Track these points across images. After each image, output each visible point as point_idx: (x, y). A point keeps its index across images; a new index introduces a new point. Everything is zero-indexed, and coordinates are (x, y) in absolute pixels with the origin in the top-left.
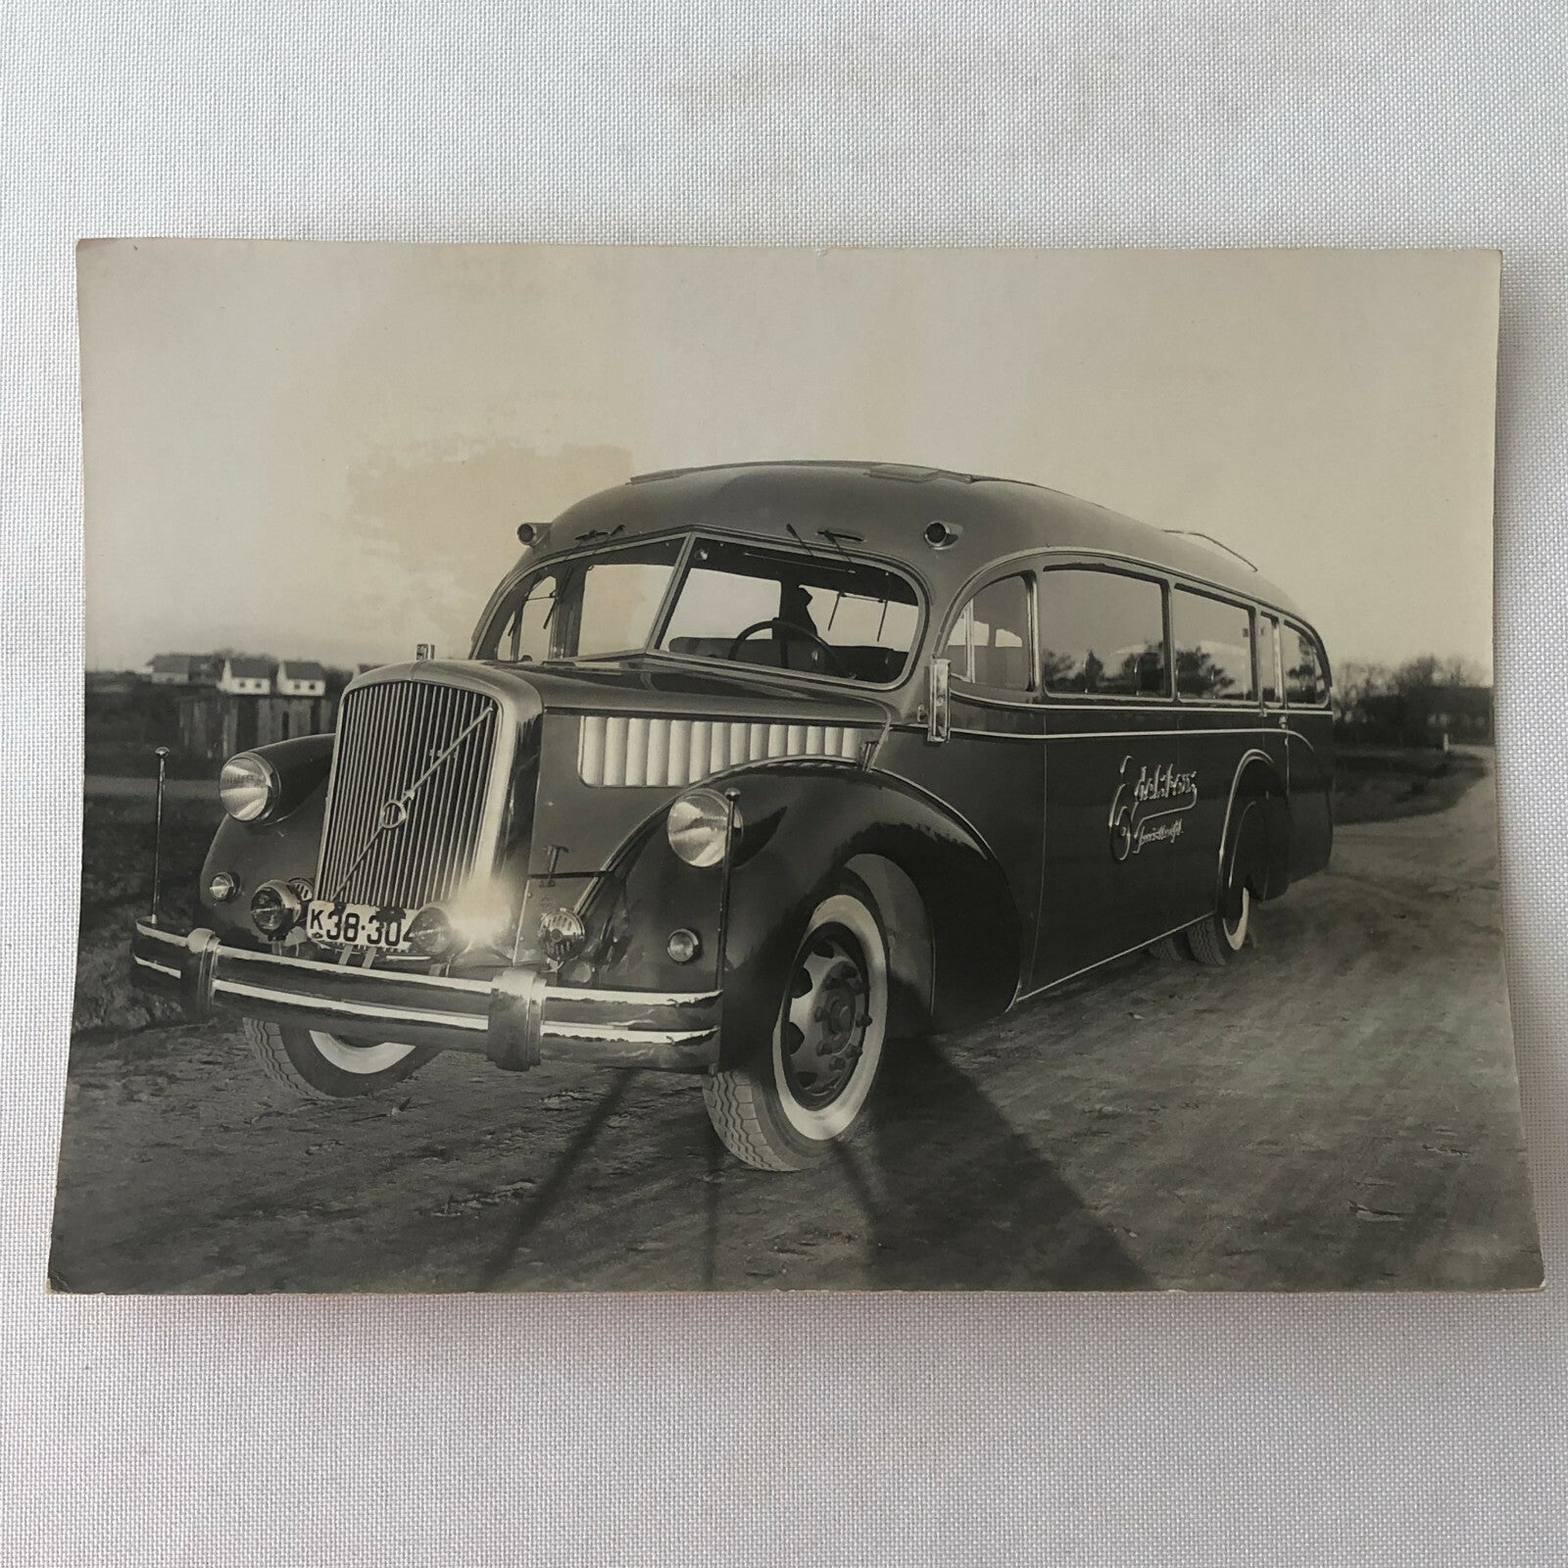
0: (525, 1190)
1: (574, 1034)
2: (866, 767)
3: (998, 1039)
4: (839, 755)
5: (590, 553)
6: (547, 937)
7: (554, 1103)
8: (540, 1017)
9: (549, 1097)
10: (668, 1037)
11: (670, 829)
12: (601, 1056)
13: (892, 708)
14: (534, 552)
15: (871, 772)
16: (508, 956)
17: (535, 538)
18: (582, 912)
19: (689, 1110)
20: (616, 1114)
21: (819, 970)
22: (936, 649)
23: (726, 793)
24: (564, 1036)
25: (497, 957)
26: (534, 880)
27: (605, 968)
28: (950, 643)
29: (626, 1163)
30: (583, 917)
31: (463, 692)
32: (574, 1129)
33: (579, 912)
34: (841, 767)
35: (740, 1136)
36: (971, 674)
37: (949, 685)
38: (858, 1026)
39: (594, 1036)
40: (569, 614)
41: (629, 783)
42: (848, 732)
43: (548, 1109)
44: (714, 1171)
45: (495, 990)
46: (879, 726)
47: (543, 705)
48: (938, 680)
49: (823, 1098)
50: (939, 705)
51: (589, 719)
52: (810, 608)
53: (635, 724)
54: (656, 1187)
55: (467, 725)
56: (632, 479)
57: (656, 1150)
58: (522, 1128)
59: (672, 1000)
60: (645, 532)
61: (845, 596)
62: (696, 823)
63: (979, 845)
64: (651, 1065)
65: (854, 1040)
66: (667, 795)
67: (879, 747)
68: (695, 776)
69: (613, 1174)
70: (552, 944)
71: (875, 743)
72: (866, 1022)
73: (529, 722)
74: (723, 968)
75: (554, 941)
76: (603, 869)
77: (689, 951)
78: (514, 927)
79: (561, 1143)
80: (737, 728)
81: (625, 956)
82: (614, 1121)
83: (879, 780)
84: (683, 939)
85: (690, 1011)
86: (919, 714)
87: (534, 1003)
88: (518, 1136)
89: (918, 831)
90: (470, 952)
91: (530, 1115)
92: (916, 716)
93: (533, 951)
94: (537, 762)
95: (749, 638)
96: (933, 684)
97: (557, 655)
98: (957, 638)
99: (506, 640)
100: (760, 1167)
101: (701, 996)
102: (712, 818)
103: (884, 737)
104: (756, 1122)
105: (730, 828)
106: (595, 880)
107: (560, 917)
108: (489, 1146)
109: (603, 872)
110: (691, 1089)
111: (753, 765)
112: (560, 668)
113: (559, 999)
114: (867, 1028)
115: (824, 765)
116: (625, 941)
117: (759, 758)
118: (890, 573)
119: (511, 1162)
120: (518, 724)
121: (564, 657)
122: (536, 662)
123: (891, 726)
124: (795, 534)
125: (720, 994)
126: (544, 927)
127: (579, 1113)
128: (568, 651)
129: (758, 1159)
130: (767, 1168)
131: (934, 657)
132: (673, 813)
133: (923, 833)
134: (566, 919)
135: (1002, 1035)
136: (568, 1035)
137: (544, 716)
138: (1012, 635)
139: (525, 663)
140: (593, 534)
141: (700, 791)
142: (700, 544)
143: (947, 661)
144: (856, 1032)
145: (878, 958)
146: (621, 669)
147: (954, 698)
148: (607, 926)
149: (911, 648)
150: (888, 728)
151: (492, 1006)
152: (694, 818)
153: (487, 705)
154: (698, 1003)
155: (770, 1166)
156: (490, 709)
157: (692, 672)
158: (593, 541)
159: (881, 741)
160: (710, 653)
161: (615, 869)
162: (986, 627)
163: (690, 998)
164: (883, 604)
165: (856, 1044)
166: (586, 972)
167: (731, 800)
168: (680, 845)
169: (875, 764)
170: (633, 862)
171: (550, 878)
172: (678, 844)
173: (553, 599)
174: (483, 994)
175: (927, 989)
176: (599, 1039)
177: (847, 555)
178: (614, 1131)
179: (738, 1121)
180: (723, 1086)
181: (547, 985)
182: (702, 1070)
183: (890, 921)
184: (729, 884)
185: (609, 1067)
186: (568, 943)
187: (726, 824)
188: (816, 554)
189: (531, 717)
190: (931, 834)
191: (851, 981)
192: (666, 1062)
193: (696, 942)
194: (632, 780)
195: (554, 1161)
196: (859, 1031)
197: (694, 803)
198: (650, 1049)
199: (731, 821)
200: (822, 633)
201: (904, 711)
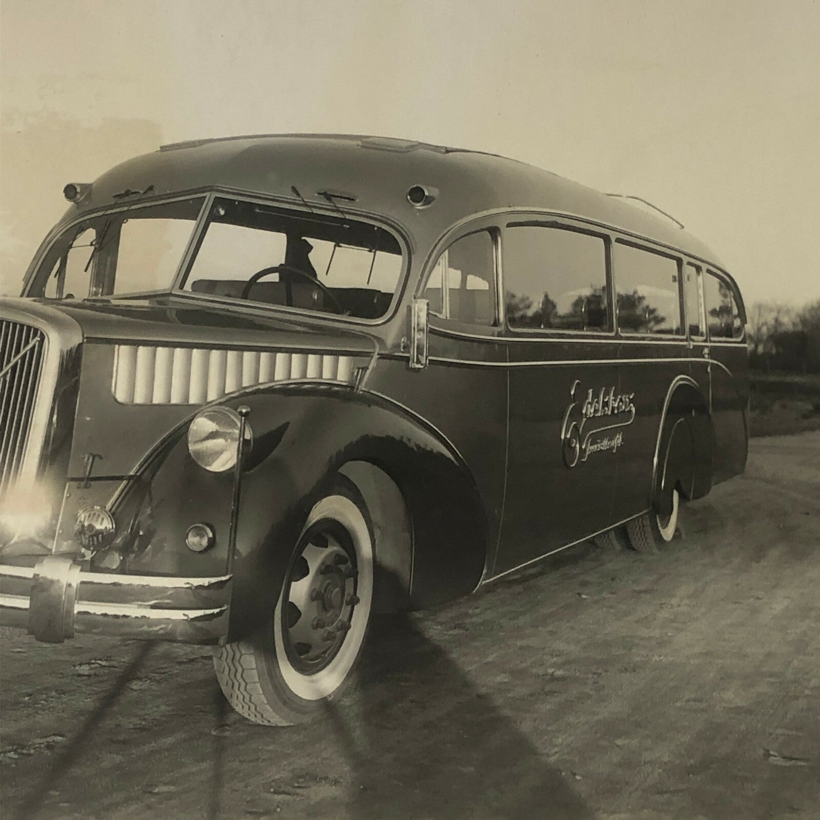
0: (57, 743)
1: (104, 612)
2: (357, 389)
3: (467, 615)
4: (335, 378)
5: (125, 209)
6: (82, 531)
7: (85, 669)
8: (74, 598)
9: (80, 665)
10: (184, 615)
11: (190, 439)
12: (127, 630)
13: (381, 341)
14: (78, 208)
15: (361, 392)
16: (49, 547)
17: (78, 196)
18: (114, 509)
19: (201, 675)
20: (139, 679)
21: (315, 558)
22: (417, 291)
23: (239, 410)
24: (95, 614)
25: (39, 547)
26: (72, 483)
27: (132, 556)
28: (428, 286)
29: (144, 720)
30: (113, 514)
31: (15, 324)
32: (101, 692)
33: (111, 510)
34: (336, 389)
35: (244, 696)
36: (446, 313)
37: (428, 321)
38: (347, 604)
39: (121, 614)
40: (107, 259)
41: (155, 401)
42: (343, 360)
43: (79, 675)
44: (221, 726)
45: (36, 576)
46: (369, 355)
47: (83, 336)
48: (418, 316)
49: (317, 664)
50: (419, 337)
51: (123, 347)
52: (311, 256)
53: (161, 352)
54: (170, 740)
55: (18, 352)
56: (161, 147)
57: (171, 708)
58: (56, 691)
59: (188, 583)
60: (172, 192)
61: (341, 246)
62: (213, 435)
63: (452, 454)
64: (169, 638)
65: (343, 616)
66: (188, 412)
67: (368, 372)
68: (212, 396)
69: (133, 729)
70: (87, 536)
71: (365, 369)
72: (354, 601)
73: (71, 349)
74: (233, 557)
75: (88, 534)
76: (132, 473)
77: (205, 542)
78: (54, 522)
79: (88, 703)
80: (248, 356)
81: (149, 547)
82: (136, 685)
83: (369, 400)
84: (200, 533)
85: (204, 593)
86: (402, 345)
87: (69, 585)
88: (52, 697)
89: (401, 441)
90: (16, 543)
91: (62, 680)
92: (400, 346)
93: (70, 542)
94: (78, 381)
95: (259, 281)
96: (414, 321)
97: (96, 294)
98: (434, 281)
99: (52, 281)
100: (261, 723)
101: (213, 580)
102: (226, 431)
103: (373, 363)
104: (258, 685)
105: (241, 439)
106: (125, 482)
107: (94, 514)
108: (27, 705)
109: (131, 476)
110: (204, 658)
111: (262, 387)
112: (98, 304)
113: (92, 583)
114: (356, 607)
115: (322, 387)
116: (150, 534)
117: (267, 380)
118: (378, 227)
119: (44, 719)
120: (61, 351)
121: (102, 295)
122: (78, 299)
123: (378, 354)
124: (298, 195)
125: (231, 578)
126: (80, 522)
127: (105, 678)
128: (105, 290)
129: (259, 716)
130: (266, 723)
131: (415, 298)
132: (193, 427)
133: (404, 443)
134: (99, 515)
135: (470, 611)
136: (99, 613)
137: (84, 345)
138: (481, 279)
139: (69, 301)
140: (127, 193)
141: (216, 408)
142: (218, 201)
143: (426, 301)
144: (346, 610)
145: (365, 548)
146: (151, 306)
147: (432, 331)
148: (135, 521)
149: (396, 290)
150: (376, 356)
151: (33, 588)
152: (210, 431)
153: (35, 335)
154: (211, 586)
155: (269, 721)
156: (38, 338)
157: (209, 308)
158: (126, 199)
159: (371, 367)
160: (227, 292)
161: (143, 473)
162: (459, 273)
163: (205, 581)
164: (373, 253)
165: (346, 620)
166: (115, 560)
167: (242, 416)
168: (198, 453)
169: (365, 387)
170: (159, 466)
171: (87, 481)
172: (195, 452)
173: (93, 248)
174: (25, 578)
175: (407, 575)
176: (124, 616)
177: (342, 212)
178: (135, 693)
179: (243, 684)
180: (231, 656)
181: (81, 570)
182: (213, 641)
183: (376, 516)
184: (239, 486)
185: (134, 639)
186: (100, 536)
187: (238, 436)
188: (315, 211)
189: (73, 346)
190: (412, 445)
191: (343, 567)
192: (181, 635)
193: (211, 535)
194: (158, 399)
195: (82, 718)
196: (349, 607)
197: (211, 418)
198: (168, 624)
199: (242, 432)
200: (322, 277)
201: (390, 341)
